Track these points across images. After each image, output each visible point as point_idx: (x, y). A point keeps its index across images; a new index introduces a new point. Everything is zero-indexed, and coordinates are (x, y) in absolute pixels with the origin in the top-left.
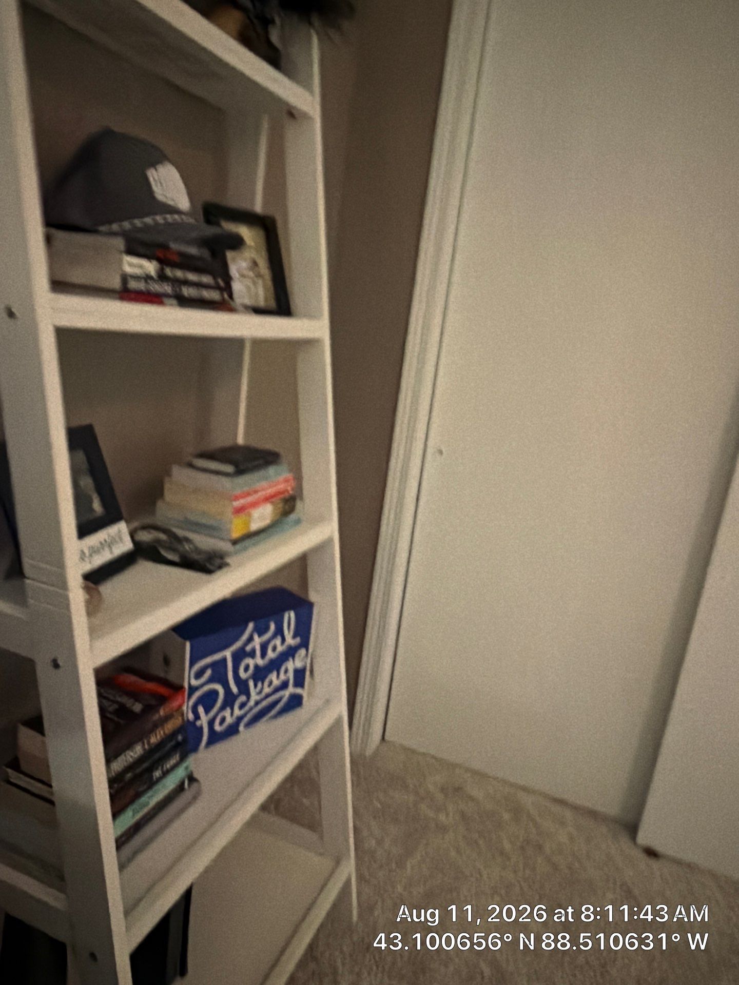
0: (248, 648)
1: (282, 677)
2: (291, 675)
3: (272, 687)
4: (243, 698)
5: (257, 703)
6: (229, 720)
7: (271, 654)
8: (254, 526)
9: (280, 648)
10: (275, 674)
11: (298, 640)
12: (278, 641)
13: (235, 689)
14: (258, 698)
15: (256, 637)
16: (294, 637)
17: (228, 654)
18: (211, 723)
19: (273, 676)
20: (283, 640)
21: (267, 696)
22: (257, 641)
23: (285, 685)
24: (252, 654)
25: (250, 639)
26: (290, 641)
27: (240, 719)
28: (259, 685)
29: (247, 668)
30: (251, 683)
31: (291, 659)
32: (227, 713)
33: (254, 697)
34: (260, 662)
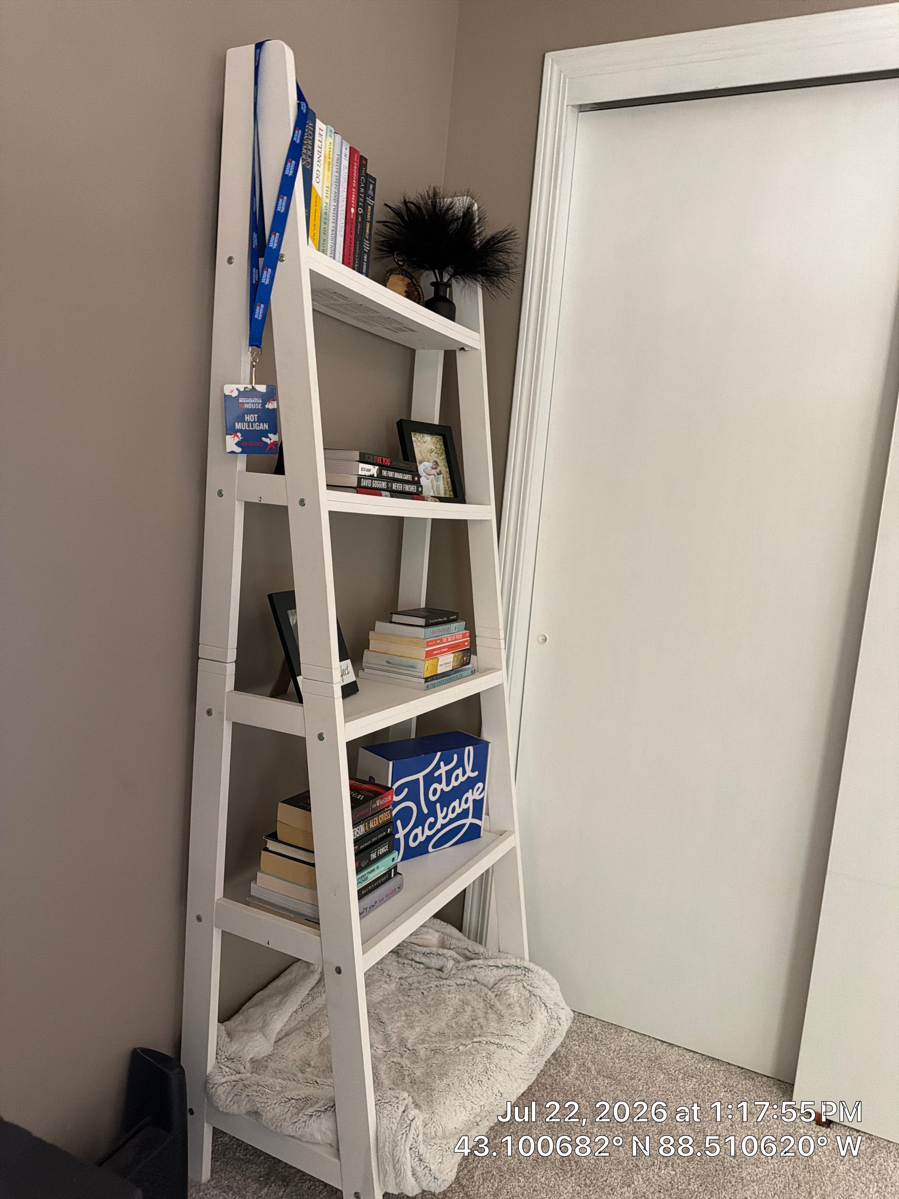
0: (436, 774)
1: (464, 806)
2: (470, 804)
3: (455, 815)
4: (432, 820)
5: (444, 826)
6: (421, 839)
7: (454, 783)
8: (440, 670)
9: (462, 779)
10: (458, 801)
11: (476, 773)
12: (459, 771)
13: (426, 811)
14: (445, 821)
15: (442, 764)
16: (473, 771)
17: (420, 776)
18: (407, 836)
19: (456, 803)
20: (464, 773)
21: (452, 821)
22: (443, 769)
23: (464, 814)
24: (439, 780)
25: (437, 767)
26: (469, 774)
27: (429, 838)
28: (445, 809)
29: (435, 792)
30: (438, 805)
31: (470, 791)
32: (419, 830)
33: (441, 821)
34: (447, 789)
